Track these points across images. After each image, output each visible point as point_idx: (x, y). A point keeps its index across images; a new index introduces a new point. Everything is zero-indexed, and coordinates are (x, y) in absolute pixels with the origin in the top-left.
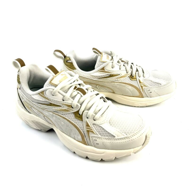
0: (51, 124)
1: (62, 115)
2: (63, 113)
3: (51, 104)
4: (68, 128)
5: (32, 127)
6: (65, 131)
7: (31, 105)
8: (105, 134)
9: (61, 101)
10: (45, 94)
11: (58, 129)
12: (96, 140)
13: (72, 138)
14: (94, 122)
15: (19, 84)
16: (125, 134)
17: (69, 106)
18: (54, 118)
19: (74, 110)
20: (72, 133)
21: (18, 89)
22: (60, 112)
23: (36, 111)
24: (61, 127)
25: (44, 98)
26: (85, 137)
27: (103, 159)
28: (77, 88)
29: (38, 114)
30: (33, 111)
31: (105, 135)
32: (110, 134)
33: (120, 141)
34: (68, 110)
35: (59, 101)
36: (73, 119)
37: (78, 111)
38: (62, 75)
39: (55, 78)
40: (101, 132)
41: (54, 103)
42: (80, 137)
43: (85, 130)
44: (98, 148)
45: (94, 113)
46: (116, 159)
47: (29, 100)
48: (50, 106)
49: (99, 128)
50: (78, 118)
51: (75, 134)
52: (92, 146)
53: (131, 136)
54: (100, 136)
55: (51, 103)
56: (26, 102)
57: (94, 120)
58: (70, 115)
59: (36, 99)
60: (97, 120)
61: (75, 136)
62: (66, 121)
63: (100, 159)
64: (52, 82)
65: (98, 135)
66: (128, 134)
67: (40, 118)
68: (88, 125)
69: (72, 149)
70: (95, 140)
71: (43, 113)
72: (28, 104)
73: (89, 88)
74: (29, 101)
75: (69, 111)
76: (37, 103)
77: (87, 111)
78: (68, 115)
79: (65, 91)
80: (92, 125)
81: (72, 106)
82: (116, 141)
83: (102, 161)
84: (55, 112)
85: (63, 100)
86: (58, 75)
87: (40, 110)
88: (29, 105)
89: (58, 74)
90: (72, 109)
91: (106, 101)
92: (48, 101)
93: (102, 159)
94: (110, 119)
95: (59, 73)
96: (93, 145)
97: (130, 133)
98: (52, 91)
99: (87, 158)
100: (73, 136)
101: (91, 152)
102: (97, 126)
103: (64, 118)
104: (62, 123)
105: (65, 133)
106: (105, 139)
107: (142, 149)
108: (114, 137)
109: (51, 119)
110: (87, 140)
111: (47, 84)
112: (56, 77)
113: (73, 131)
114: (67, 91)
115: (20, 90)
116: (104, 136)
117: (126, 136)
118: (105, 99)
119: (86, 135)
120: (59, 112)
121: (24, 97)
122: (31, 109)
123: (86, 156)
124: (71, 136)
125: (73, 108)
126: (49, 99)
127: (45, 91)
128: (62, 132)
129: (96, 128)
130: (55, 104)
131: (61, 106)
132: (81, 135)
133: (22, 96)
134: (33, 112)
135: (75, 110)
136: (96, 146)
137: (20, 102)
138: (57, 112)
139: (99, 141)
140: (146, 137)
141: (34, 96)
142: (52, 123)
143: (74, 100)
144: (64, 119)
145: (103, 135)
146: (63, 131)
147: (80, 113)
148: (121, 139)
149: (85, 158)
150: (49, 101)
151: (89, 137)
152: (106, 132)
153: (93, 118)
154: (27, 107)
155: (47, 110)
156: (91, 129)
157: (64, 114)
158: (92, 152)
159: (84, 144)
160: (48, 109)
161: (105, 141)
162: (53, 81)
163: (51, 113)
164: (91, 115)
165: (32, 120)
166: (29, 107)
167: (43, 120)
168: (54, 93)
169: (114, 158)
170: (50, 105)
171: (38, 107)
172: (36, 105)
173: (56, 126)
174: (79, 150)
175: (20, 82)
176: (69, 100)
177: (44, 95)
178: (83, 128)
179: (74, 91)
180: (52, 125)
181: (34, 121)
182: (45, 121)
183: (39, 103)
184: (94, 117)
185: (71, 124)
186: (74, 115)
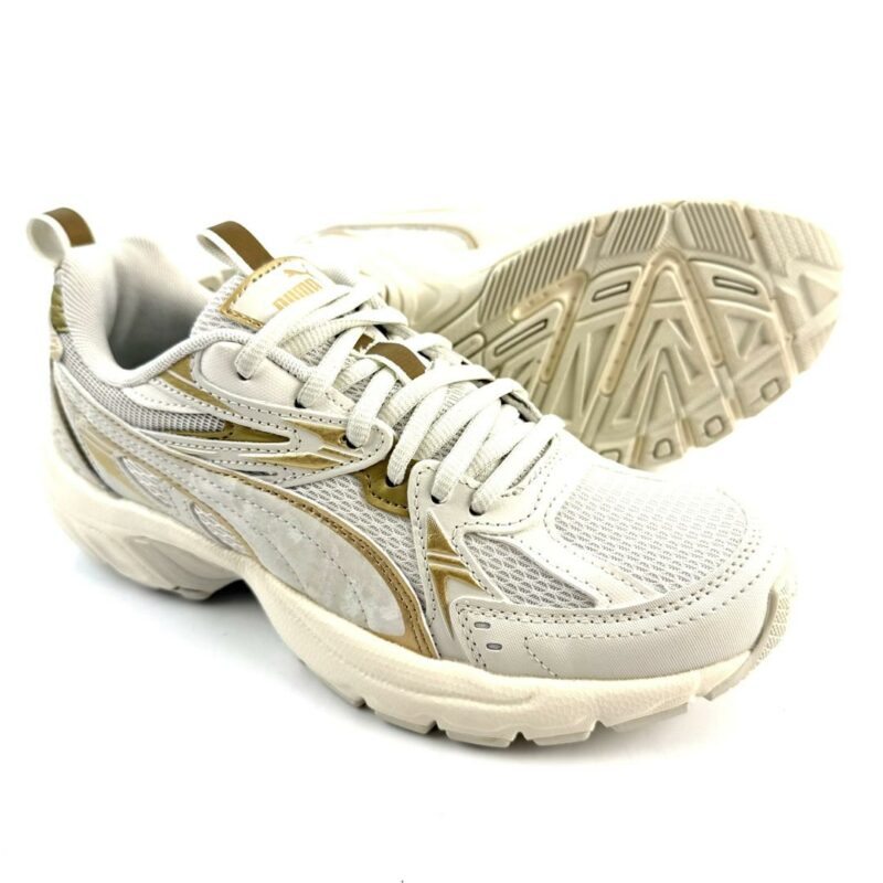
0: (230, 548)
1: (293, 488)
2: (298, 475)
3: (229, 431)
4: (327, 561)
5: (128, 575)
6: (308, 585)
7: (123, 445)
8: (534, 592)
9: (286, 412)
10: (194, 374)
11: (267, 575)
12: (488, 625)
13: (349, 619)
14: (473, 523)
15: (59, 333)
16: (650, 587)
17: (328, 436)
18: (248, 508)
19: (360, 456)
20: (350, 589)
21: (56, 364)
22: (279, 470)
23: (147, 479)
24: (289, 559)
25: (189, 397)
26: (424, 610)
27: (527, 737)
28: (371, 345)
29: (157, 494)
30: (132, 481)
31: (539, 594)
32: (564, 589)
33: (625, 626)
34: (325, 461)
35: (276, 410)
36: (353, 511)
37: (384, 462)
38: (291, 273)
39: (251, 284)
40: (511, 581)
41: (245, 423)
42: (393, 614)
43: (423, 567)
44: (495, 672)
45: (472, 473)
46: (603, 736)
47: (112, 415)
48: (225, 438)
49: (501, 558)
50: (379, 502)
51: (366, 594)
52: (462, 659)
53: (690, 598)
54: (506, 600)
55: (230, 425)
56: (95, 429)
57: (474, 513)
58: (339, 487)
59: (148, 404)
60: (491, 509)
61: (365, 607)
62: (316, 522)
63: (513, 738)
64: (235, 307)
65: (500, 597)
66: (667, 585)
67: (168, 522)
68: (437, 542)
69: (346, 686)
70: (476, 624)
71: (187, 482)
72: (103, 443)
73: (439, 349)
74: (112, 421)
75: (332, 465)
76: (154, 429)
77: (433, 463)
78: (325, 488)
79: (308, 357)
80: (461, 541)
81: (345, 438)
82: (602, 628)
83: (521, 745)
84: (250, 473)
85: (298, 405)
86: (268, 272)
87: (172, 469)
88: (111, 449)
89: (268, 266)
90: (351, 453)
91: (534, 415)
92: (211, 409)
93: (520, 736)
94: (563, 507)
95: (274, 263)
96: (468, 653)
97: (680, 582)
98: (237, 352)
99: (435, 732)
100: (354, 610)
101: (459, 696)
102: (488, 543)
103: (302, 505)
104: (295, 536)
105: (308, 597)
106: (537, 619)
107: (747, 673)
108: (592, 603)
109: (233, 519)
110: (436, 624)
111: (208, 320)
112: (259, 280)
113: (354, 581)
114: (318, 354)
115: (62, 366)
116: (533, 600)
117: (659, 595)
118: (526, 405)
119: (427, 598)
120: (275, 474)
121: (85, 403)
122: (122, 470)
123: (426, 724)
124: (342, 608)
125: (351, 446)
126: (216, 402)
127: (197, 356)
128: (292, 588)
129: (482, 556)
130: (254, 425)
131: (286, 439)
132: (400, 601)
133: (72, 396)
134: (132, 487)
135: (367, 459)
136: (489, 657)
137: (64, 436)
138: (263, 474)
139: (501, 629)
140: (772, 599)
141: (136, 389)
142: (233, 545)
143: (356, 401)
144: (302, 514)
145: (524, 595)
146: (296, 586)
147: (395, 472)
148: (628, 613)
149: (425, 731)
150: (220, 413)
151: (446, 609)
152: (541, 578)
153: (465, 498)
154: (98, 459)
155: (210, 464)
156: (459, 564)
157: (303, 486)
158: (466, 697)
159: (419, 651)
160: (213, 461)
161: (539, 627)
162: (239, 300)
163: (232, 483)
164: (453, 484)
165: (130, 532)
166: (111, 457)
167: (188, 527)
168: (248, 364)
169: (592, 728)
170: (226, 433)
171: (161, 450)
172: (148, 438)
173: (260, 559)
174: (391, 688)
175: (65, 326)
176: (331, 402)
177: (191, 380)
178: (408, 559)
179: (358, 359)
180: (235, 555)
181: (137, 541)
182: (199, 533)
183: (166, 430)
184: (471, 498)
185: (341, 540)
186: (356, 489)
